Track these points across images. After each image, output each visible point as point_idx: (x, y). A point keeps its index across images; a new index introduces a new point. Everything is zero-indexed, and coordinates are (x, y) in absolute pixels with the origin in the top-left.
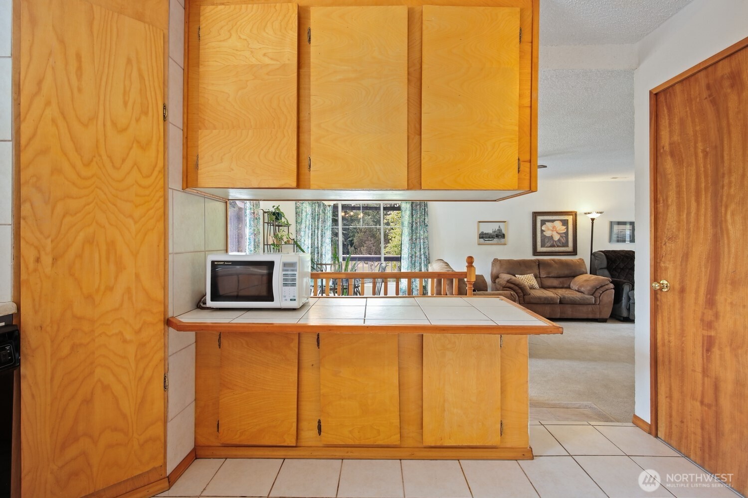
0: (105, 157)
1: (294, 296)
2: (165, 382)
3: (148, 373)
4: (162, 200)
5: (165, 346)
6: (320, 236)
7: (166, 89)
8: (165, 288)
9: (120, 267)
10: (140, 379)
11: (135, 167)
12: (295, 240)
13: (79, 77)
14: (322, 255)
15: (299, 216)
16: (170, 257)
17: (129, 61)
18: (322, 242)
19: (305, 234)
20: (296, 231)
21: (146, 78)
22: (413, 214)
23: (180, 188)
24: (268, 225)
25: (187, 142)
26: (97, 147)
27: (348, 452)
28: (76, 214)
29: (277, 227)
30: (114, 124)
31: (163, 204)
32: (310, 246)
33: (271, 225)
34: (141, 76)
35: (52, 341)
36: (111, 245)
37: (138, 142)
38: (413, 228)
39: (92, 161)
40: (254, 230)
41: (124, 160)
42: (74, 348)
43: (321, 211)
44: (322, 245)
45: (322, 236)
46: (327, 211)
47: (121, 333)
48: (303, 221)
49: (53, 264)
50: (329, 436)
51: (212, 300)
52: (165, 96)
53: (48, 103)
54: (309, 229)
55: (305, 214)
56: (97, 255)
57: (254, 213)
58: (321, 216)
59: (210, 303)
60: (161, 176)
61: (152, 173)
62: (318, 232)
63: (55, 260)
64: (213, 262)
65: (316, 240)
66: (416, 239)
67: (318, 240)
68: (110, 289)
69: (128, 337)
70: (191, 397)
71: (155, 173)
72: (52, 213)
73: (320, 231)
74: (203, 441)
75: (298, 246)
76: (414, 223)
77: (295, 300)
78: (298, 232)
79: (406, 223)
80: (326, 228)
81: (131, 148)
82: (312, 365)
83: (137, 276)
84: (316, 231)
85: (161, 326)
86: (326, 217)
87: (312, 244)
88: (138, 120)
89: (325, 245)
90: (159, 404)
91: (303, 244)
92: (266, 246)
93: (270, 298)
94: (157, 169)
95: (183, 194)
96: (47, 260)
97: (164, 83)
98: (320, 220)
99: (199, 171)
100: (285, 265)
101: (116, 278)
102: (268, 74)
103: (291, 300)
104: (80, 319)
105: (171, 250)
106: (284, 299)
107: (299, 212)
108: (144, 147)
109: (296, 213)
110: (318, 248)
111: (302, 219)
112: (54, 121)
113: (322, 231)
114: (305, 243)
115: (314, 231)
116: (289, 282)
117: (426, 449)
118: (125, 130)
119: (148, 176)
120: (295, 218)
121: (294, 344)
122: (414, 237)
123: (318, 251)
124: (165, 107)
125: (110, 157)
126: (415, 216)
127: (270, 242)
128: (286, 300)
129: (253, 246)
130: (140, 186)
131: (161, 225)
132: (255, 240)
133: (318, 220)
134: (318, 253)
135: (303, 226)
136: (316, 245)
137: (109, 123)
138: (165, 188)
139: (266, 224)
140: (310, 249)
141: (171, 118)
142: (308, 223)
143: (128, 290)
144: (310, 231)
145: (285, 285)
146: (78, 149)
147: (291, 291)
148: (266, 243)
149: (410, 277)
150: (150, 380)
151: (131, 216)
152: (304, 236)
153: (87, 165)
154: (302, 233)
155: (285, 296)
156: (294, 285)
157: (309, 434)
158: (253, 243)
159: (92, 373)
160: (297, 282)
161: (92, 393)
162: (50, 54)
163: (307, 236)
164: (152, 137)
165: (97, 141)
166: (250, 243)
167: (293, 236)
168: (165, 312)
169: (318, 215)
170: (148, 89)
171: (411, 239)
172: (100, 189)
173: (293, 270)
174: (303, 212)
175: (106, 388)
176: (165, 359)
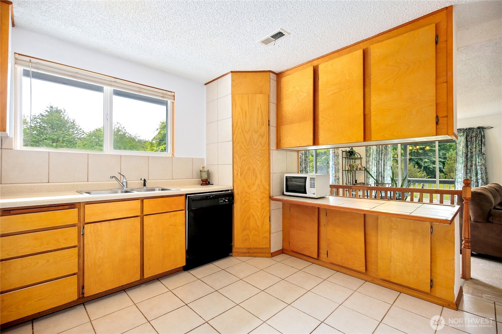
0: (252, 142)
1: (314, 192)
2: (270, 218)
3: (264, 214)
4: (268, 154)
5: (270, 206)
6: (382, 165)
7: (269, 114)
8: (269, 185)
9: (256, 177)
10: (262, 215)
11: (260, 144)
12: (366, 168)
13: (246, 118)
14: (384, 178)
15: (368, 152)
16: (271, 175)
17: (258, 109)
18: (384, 169)
19: (372, 164)
20: (366, 162)
21: (263, 113)
22: (468, 145)
23: (275, 149)
24: (346, 159)
25: (277, 131)
26: (250, 139)
27: (340, 269)
28: (245, 161)
29: (351, 160)
30: (254, 131)
31: (268, 156)
32: (376, 172)
33: (348, 159)
34: (262, 113)
35: (241, 198)
36: (254, 170)
37: (261, 135)
38: (468, 157)
39: (249, 144)
40: (335, 162)
41: (257, 142)
42: (245, 201)
43: (383, 148)
44: (384, 171)
45: (384, 165)
46: (388, 148)
47: (257, 199)
48: (371, 155)
49: (240, 176)
50: (331, 259)
51: (286, 191)
52: (269, 117)
53: (239, 129)
54: (375, 161)
55: (372, 150)
56: (250, 173)
57: (335, 153)
58: (383, 151)
59: (285, 193)
60: (268, 146)
61: (265, 146)
62: (381, 162)
63: (241, 174)
64: (286, 177)
65: (380, 167)
66: (471, 166)
67: (381, 167)
68: (254, 184)
69: (259, 201)
70: (281, 228)
71: (266, 145)
72: (240, 161)
73: (383, 162)
74: (285, 247)
75: (367, 172)
76: (469, 153)
77: (315, 194)
78: (367, 162)
79: (460, 153)
80: (387, 159)
81: (259, 138)
82: (325, 225)
83: (261, 181)
84: (380, 162)
85: (268, 198)
86: (387, 152)
87: (377, 170)
88: (261, 128)
89: (386, 171)
90: (268, 226)
91: (371, 170)
92: (344, 172)
93: (305, 193)
94: (267, 143)
95: (277, 151)
96: (239, 174)
97: (268, 113)
98: (383, 154)
99: (281, 142)
100: (311, 179)
101: (256, 180)
102: (302, 99)
103: (313, 194)
104: (247, 193)
105: (271, 172)
106: (310, 193)
107: (368, 150)
108: (262, 136)
109: (366, 150)
110: (381, 173)
111: (370, 154)
112: (240, 133)
113: (384, 161)
114: (372, 169)
115: (379, 162)
116: (312, 186)
117: (381, 280)
118: (257, 132)
119: (264, 147)
120: (365, 154)
121: (317, 213)
122: (469, 164)
123: (381, 174)
124: (269, 121)
125: (253, 142)
126: (470, 147)
127: (347, 169)
128: (311, 194)
129: (334, 171)
130: (262, 150)
131: (268, 163)
132: (335, 168)
133: (382, 154)
134: (381, 176)
135: (371, 158)
136: (380, 170)
137: (253, 131)
138: (269, 150)
139: (344, 159)
140: (376, 173)
141: (271, 124)
142: (374, 156)
143: (259, 185)
144: (376, 162)
145: (311, 187)
146: (246, 141)
147: (313, 190)
148: (344, 169)
149: (412, 191)
150: (265, 216)
151: (259, 160)
152: (372, 165)
153: (248, 145)
154: (370, 163)
155: (311, 192)
156: (314, 187)
157: (323, 256)
158: (334, 170)
159: (249, 210)
160: (315, 186)
161: (250, 216)
162: (239, 114)
163: (374, 165)
164: (265, 133)
165: (250, 137)
166: (333, 169)
167: (364, 165)
168: (269, 194)
169: (381, 151)
170: (264, 116)
171: (466, 166)
172: (251, 152)
173: (314, 181)
174: (371, 149)
175: (253, 216)
176: (270, 211)
